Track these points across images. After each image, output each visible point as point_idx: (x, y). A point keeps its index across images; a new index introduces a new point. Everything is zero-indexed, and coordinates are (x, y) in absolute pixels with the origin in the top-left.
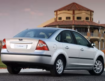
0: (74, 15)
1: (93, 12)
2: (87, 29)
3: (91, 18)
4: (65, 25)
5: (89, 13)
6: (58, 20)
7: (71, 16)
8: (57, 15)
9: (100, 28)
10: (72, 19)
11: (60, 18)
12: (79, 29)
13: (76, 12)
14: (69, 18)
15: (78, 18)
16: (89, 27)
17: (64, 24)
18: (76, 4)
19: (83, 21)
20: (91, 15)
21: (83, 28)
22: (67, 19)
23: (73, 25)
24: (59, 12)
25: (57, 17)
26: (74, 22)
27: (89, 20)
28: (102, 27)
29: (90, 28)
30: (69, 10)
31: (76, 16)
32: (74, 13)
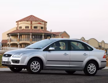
0: (31, 25)
1: (47, 22)
2: (42, 36)
3: (45, 27)
4: (25, 33)
5: (43, 23)
6: (19, 29)
7: (30, 26)
8: (18, 24)
9: (52, 35)
10: (30, 28)
11: (21, 27)
12: (35, 36)
13: (33, 22)
14: (28, 27)
15: (35, 27)
16: (43, 34)
17: (23, 32)
18: (33, 16)
19: (39, 30)
20: (45, 25)
21: (39, 35)
22: (26, 28)
23: (31, 33)
24: (19, 23)
25: (18, 27)
26: (32, 31)
27: (44, 29)
28: (53, 34)
29: (44, 36)
30: (27, 21)
31: (33, 26)
32: (31, 23)
